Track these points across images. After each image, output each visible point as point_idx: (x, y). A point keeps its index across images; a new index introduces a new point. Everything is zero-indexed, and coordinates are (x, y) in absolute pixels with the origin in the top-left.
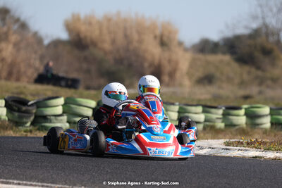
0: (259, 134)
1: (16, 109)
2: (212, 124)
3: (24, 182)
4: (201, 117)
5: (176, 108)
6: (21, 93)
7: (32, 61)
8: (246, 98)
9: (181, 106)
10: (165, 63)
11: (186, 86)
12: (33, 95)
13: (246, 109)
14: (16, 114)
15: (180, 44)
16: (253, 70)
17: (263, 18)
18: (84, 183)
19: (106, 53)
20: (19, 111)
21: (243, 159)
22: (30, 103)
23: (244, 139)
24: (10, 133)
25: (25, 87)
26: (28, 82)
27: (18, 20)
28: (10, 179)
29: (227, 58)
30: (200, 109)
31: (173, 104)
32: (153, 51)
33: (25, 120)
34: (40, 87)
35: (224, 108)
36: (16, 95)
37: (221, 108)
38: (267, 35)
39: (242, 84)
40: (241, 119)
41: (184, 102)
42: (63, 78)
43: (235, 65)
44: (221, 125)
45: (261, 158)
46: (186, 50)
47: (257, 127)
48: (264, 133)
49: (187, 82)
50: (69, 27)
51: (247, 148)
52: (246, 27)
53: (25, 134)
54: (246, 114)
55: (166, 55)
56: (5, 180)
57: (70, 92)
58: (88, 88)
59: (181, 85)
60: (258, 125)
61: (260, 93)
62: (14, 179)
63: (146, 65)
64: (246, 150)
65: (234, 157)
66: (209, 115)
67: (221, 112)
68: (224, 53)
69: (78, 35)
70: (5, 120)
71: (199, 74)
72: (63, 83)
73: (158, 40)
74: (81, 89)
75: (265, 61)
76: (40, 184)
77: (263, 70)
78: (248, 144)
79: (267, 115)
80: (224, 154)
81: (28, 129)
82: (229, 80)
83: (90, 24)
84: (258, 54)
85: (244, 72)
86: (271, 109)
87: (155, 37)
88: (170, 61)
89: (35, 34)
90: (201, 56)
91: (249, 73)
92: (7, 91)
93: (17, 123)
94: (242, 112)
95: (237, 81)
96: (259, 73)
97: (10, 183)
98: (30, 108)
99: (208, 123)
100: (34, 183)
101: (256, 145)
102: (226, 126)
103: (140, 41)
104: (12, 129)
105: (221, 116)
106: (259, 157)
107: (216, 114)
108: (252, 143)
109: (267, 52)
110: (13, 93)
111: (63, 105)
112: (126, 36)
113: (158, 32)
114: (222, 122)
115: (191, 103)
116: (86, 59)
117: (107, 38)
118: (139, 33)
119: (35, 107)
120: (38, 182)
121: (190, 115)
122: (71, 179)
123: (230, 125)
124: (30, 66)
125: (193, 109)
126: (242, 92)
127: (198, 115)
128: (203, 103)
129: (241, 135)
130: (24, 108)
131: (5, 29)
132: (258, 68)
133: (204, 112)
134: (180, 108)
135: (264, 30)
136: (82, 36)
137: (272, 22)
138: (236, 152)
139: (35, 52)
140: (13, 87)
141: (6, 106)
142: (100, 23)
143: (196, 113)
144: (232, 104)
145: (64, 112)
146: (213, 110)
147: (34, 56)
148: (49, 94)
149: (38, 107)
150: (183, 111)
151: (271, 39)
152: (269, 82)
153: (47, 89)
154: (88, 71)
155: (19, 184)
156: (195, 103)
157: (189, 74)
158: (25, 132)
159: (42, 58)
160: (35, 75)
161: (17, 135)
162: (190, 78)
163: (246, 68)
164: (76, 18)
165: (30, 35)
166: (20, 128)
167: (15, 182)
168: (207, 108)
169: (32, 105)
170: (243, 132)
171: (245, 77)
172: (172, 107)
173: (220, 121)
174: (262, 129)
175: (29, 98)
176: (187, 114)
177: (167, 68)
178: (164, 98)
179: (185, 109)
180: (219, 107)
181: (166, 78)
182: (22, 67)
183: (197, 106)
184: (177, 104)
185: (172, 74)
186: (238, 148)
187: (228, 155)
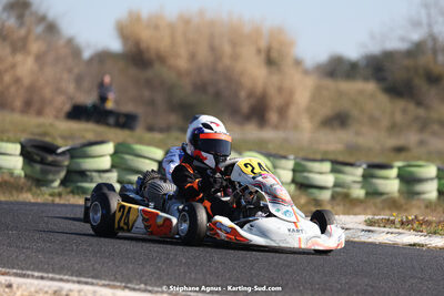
0: (419, 207)
1: (38, 159)
2: (345, 190)
3: (51, 276)
4: (329, 180)
5: (290, 164)
6: (46, 134)
7: (64, 85)
8: (400, 150)
9: (298, 160)
10: (272, 91)
11: (304, 129)
12: (63, 138)
13: (399, 168)
14: (38, 166)
15: (298, 63)
16: (411, 107)
20: (42, 162)
21: (394, 247)
22: (59, 150)
23: (396, 217)
24: (28, 197)
25: (51, 125)
26: (56, 117)
27: (43, 19)
28: (27, 269)
29: (371, 87)
30: (327, 166)
31: (285, 157)
32: (254, 73)
33: (50, 176)
35: (364, 166)
36: (38, 138)
37: (359, 166)
39: (394, 128)
40: (391, 184)
41: (302, 154)
42: (110, 113)
43: (383, 99)
44: (359, 192)
45: (423, 246)
46: (306, 72)
47: (416, 197)
48: (427, 207)
49: (306, 125)
50: (123, 31)
51: (400, 230)
53: (50, 199)
54: (400, 176)
55: (275, 79)
56: (19, 271)
59: (296, 127)
60: (419, 193)
61: (421, 143)
62: (33, 270)
63: (243, 94)
64: (400, 234)
65: (380, 245)
66: (341, 176)
67: (359, 171)
68: (366, 79)
69: (137, 44)
70: (20, 177)
71: (326, 110)
72: (111, 120)
73: (263, 56)
75: (431, 92)
77: (427, 107)
78: (402, 223)
79: (432, 179)
80: (365, 238)
81: (56, 191)
82: (373, 121)
83: (157, 27)
84: (419, 83)
85: (398, 109)
86: (439, 169)
87: (259, 51)
88: (280, 90)
89: (70, 42)
90: (329, 83)
91: (404, 111)
92: (23, 131)
93: (39, 182)
94: (394, 172)
95: (385, 122)
96: (421, 112)
97: (28, 276)
98: (60, 158)
99: (338, 189)
100: (66, 277)
101: (415, 226)
102: (367, 194)
103: (235, 57)
105: (360, 179)
106: (419, 245)
107: (353, 175)
108: (409, 222)
110: (32, 134)
111: (111, 155)
112: (212, 49)
113: (263, 44)
114: (362, 188)
115: (311, 157)
116: (149, 83)
117: (183, 51)
118: (234, 44)
119: (68, 156)
121: (311, 175)
123: (374, 194)
124: (59, 91)
125: (316, 166)
126: (393, 142)
127: (323, 175)
128: (332, 157)
129: (390, 209)
130: (50, 158)
131: (23, 32)
132: (419, 103)
133: (333, 171)
134: (296, 164)
136: (143, 45)
138: (382, 236)
139: (70, 71)
141: (22, 154)
142: (172, 26)
143: (321, 173)
144: (377, 160)
145: (112, 166)
146: (348, 169)
147: (65, 76)
149: (72, 157)
150: (301, 169)
152: (436, 127)
153: (87, 129)
155: (42, 277)
156: (319, 157)
157: (310, 111)
158: (50, 195)
159: (79, 80)
160: (67, 107)
161: (39, 200)
162: (312, 118)
163: (400, 104)
165: (62, 42)
166: (44, 188)
167: (36, 274)
168: (338, 165)
169: (64, 153)
170: (393, 204)
171: (399, 117)
172: (283, 162)
173: (359, 186)
174: (424, 200)
175: (58, 141)
176: (306, 174)
177: (276, 101)
178: (271, 148)
179: (303, 166)
180: (358, 163)
181: (273, 117)
182: (47, 92)
183: (322, 160)
184: (292, 157)
185: (283, 111)
186: (386, 230)
187: (370, 240)
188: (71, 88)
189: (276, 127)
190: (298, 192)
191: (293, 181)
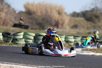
1: (6, 36)
3: (9, 63)
5: (64, 37)
6: (8, 30)
7: (12, 19)
8: (89, 33)
9: (66, 36)
10: (60, 20)
11: (67, 29)
12: (12, 31)
14: (6, 38)
15: (66, 13)
16: (92, 23)
17: (96, 4)
18: (31, 63)
19: (38, 16)
20: (7, 37)
21: (88, 55)
22: (11, 34)
24: (4, 45)
25: (9, 28)
26: (10, 27)
27: (7, 4)
28: (4, 62)
29: (82, 19)
30: (72, 37)
31: (63, 35)
32: (56, 16)
33: (9, 40)
34: (15, 28)
35: (81, 37)
36: (6, 31)
37: (80, 37)
38: (97, 10)
39: (88, 28)
41: (67, 34)
42: (23, 25)
43: (85, 21)
45: (95, 55)
46: (68, 16)
49: (68, 28)
50: (25, 7)
51: (90, 52)
52: (89, 8)
53: (9, 45)
55: (60, 17)
56: (2, 62)
57: (25, 30)
58: (32, 29)
59: (66, 28)
62: (5, 62)
63: (53, 21)
64: (89, 52)
65: (85, 55)
66: (76, 39)
67: (80, 38)
68: (81, 17)
69: (29, 9)
70: (2, 40)
71: (72, 24)
72: (23, 27)
73: (57, 12)
74: (29, 29)
75: (96, 20)
76: (15, 64)
77: (95, 23)
80: (81, 54)
81: (10, 43)
82: (83, 27)
83: (33, 6)
84: (94, 18)
85: (89, 24)
87: (57, 11)
88: (62, 20)
89: (13, 9)
90: (73, 18)
91: (90, 24)
92: (3, 30)
93: (7, 41)
95: (86, 27)
96: (94, 24)
97: (4, 63)
98: (11, 36)
99: (75, 42)
100: (13, 63)
101: (93, 51)
103: (51, 12)
104: (4, 43)
105: (80, 40)
108: (91, 50)
109: (97, 17)
110: (5, 30)
111: (23, 35)
112: (46, 10)
113: (57, 9)
114: (81, 42)
115: (69, 35)
116: (31, 18)
117: (39, 11)
118: (51, 9)
119: (13, 36)
120: (14, 63)
121: (69, 39)
122: (26, 62)
124: (11, 21)
125: (70, 37)
126: (88, 31)
127: (72, 39)
128: (74, 35)
130: (9, 36)
131: (2, 7)
132: (94, 22)
133: (74, 38)
134: (65, 37)
135: (96, 9)
137: (99, 6)
138: (85, 53)
140: (5, 28)
141: (2, 35)
142: (36, 6)
144: (84, 36)
145: (23, 38)
146: (77, 38)
147: (12, 17)
148: (18, 31)
149: (14, 36)
150: (66, 38)
151: (98, 12)
152: (98, 28)
153: (17, 29)
154: (32, 23)
155: (7, 64)
158: (9, 44)
159: (15, 18)
160: (13, 24)
161: (7, 46)
162: (69, 26)
163: (89, 23)
164: (28, 4)
165: (11, 9)
166: (8, 43)
167: (6, 63)
169: (12, 35)
171: (89, 26)
172: (62, 36)
173: (80, 41)
175: (11, 32)
176: (68, 39)
177: (61, 22)
178: (60, 33)
179: (67, 37)
180: (80, 36)
181: (60, 26)
182: (8, 21)
183: (71, 36)
184: (64, 35)
185: (62, 25)
186: (86, 52)
187: (83, 54)
188: (14, 20)
189: (61, 28)
190: (66, 43)
191: (65, 41)
